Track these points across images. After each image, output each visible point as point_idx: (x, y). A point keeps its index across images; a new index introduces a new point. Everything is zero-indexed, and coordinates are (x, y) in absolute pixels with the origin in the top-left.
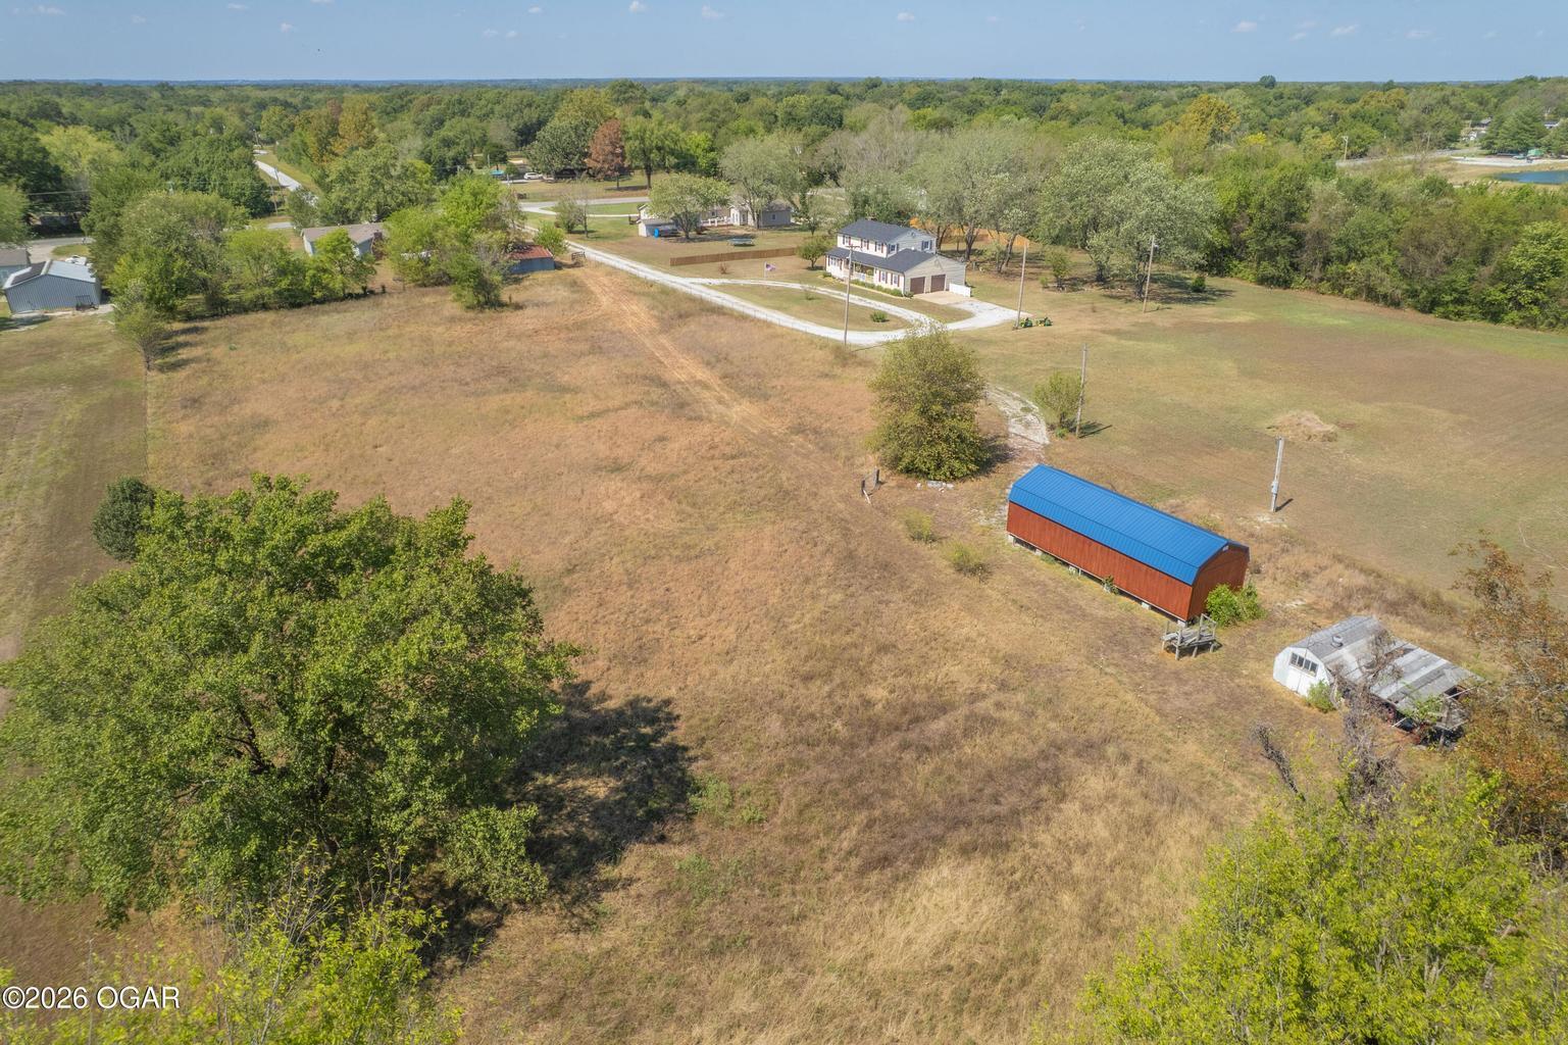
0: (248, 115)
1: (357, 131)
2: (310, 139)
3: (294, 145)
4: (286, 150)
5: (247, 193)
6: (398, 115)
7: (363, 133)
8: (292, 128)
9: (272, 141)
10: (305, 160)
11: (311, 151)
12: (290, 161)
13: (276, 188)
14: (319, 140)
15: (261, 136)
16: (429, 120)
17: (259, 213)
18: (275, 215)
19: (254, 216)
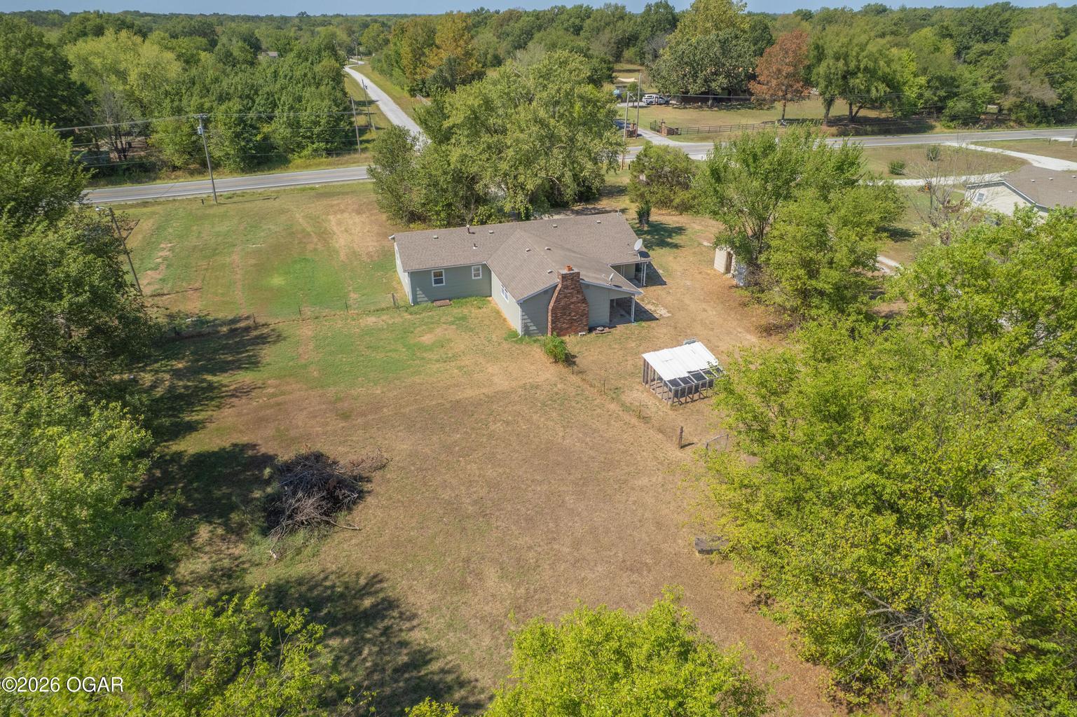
0: (354, 32)
1: (455, 41)
2: (405, 50)
3: (387, 56)
4: (379, 61)
5: (323, 122)
6: (479, 29)
7: (462, 42)
8: (387, 42)
9: (370, 53)
10: (397, 72)
11: (404, 62)
12: (382, 72)
13: (362, 104)
14: (413, 51)
15: (362, 49)
16: (517, 32)
17: (336, 149)
18: (356, 150)
19: (329, 153)
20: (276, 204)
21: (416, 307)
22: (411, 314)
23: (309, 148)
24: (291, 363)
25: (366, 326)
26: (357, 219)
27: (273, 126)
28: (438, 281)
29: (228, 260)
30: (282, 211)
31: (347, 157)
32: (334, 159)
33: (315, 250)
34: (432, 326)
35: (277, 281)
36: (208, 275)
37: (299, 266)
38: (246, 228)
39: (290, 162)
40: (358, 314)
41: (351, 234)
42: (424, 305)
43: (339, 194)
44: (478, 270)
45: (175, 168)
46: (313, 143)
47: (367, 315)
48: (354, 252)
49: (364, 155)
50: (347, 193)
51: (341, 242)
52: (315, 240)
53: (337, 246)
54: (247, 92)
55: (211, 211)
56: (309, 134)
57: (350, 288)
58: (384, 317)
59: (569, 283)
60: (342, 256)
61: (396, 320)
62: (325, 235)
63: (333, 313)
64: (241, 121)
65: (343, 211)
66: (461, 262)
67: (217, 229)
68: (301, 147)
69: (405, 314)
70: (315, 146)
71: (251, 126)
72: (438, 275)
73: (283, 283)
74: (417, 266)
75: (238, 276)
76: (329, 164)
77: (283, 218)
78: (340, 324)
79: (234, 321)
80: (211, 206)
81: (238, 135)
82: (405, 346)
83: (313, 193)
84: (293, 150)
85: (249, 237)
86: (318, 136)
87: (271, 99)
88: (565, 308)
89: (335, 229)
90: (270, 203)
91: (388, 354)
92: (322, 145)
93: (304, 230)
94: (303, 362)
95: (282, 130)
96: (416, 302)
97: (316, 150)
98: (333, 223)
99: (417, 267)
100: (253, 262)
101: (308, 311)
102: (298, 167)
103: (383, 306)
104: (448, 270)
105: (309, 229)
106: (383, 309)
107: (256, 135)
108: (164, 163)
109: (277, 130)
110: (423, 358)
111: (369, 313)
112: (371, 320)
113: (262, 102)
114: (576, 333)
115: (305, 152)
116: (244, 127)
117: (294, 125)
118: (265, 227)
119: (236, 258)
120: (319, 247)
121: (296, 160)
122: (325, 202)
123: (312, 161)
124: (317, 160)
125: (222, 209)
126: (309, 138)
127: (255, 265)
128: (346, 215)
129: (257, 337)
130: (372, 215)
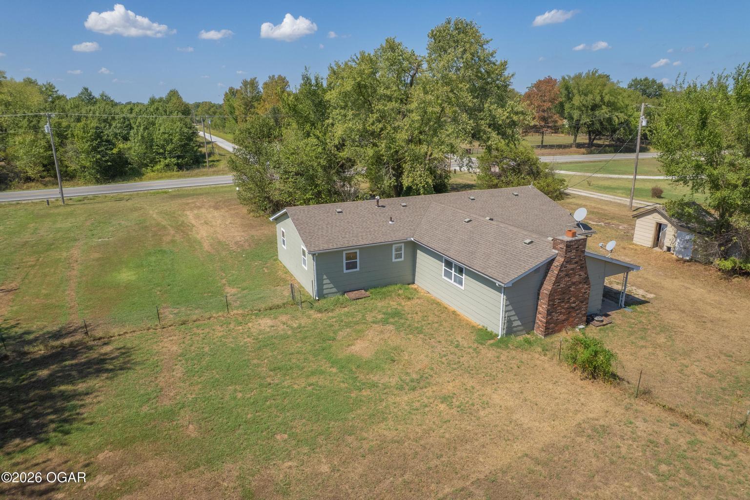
1: (278, 96)
2: (237, 103)
10: (229, 123)
11: (237, 113)
12: (215, 127)
14: (245, 104)
17: (187, 164)
18: (204, 167)
19: (180, 167)
20: (129, 203)
21: (323, 301)
22: (320, 311)
23: (162, 163)
24: (145, 409)
25: (261, 332)
26: (216, 213)
27: (128, 144)
28: (351, 265)
29: (65, 254)
30: (136, 209)
31: (196, 171)
32: (185, 172)
33: (173, 242)
34: (358, 328)
35: (126, 276)
36: (32, 272)
37: (153, 259)
38: (93, 224)
39: (143, 175)
40: (243, 316)
41: (212, 226)
42: (333, 298)
43: (193, 195)
44: (400, 249)
45: (28, 179)
46: (165, 158)
47: (256, 315)
48: (219, 242)
49: (211, 170)
50: (201, 194)
51: (202, 233)
52: (172, 232)
53: (198, 237)
54: (105, 116)
55: (56, 211)
56: (161, 151)
57: (224, 281)
58: (284, 318)
59: (573, 254)
60: (206, 246)
61: (304, 321)
62: (183, 228)
63: (207, 315)
64: (98, 135)
65: (199, 208)
66: (381, 238)
67: (58, 225)
68: (154, 162)
69: (312, 312)
70: (167, 161)
71: (107, 141)
72: (351, 257)
73: (134, 278)
74: (323, 246)
75: (75, 272)
76: (179, 177)
77: (136, 214)
78: (219, 332)
79: (57, 335)
80: (57, 207)
81: (95, 149)
82: (334, 363)
83: (165, 195)
84: (146, 166)
85: (95, 232)
86: (170, 152)
87: (127, 123)
88: (565, 291)
89: (193, 222)
90: (122, 203)
91: (313, 380)
92: (174, 160)
93: (158, 224)
94: (167, 403)
95: (136, 148)
96: (321, 295)
97: (167, 165)
98: (191, 217)
99: (326, 247)
100: (97, 255)
101: (169, 315)
102: (150, 179)
103: (277, 301)
104: (364, 249)
105: (164, 223)
106: (278, 307)
107: (112, 149)
108: (17, 175)
109: (133, 149)
110: (374, 385)
111: (259, 313)
112: (265, 323)
113: (119, 125)
114: (574, 326)
115: (158, 167)
116: (100, 141)
117: (148, 142)
118: (114, 223)
119: (76, 253)
120: (178, 238)
121: (148, 172)
122: (179, 201)
123: (164, 174)
124: (169, 173)
125: (69, 209)
126: (161, 154)
127: (98, 260)
128: (203, 211)
129: (89, 363)
130: (230, 210)
